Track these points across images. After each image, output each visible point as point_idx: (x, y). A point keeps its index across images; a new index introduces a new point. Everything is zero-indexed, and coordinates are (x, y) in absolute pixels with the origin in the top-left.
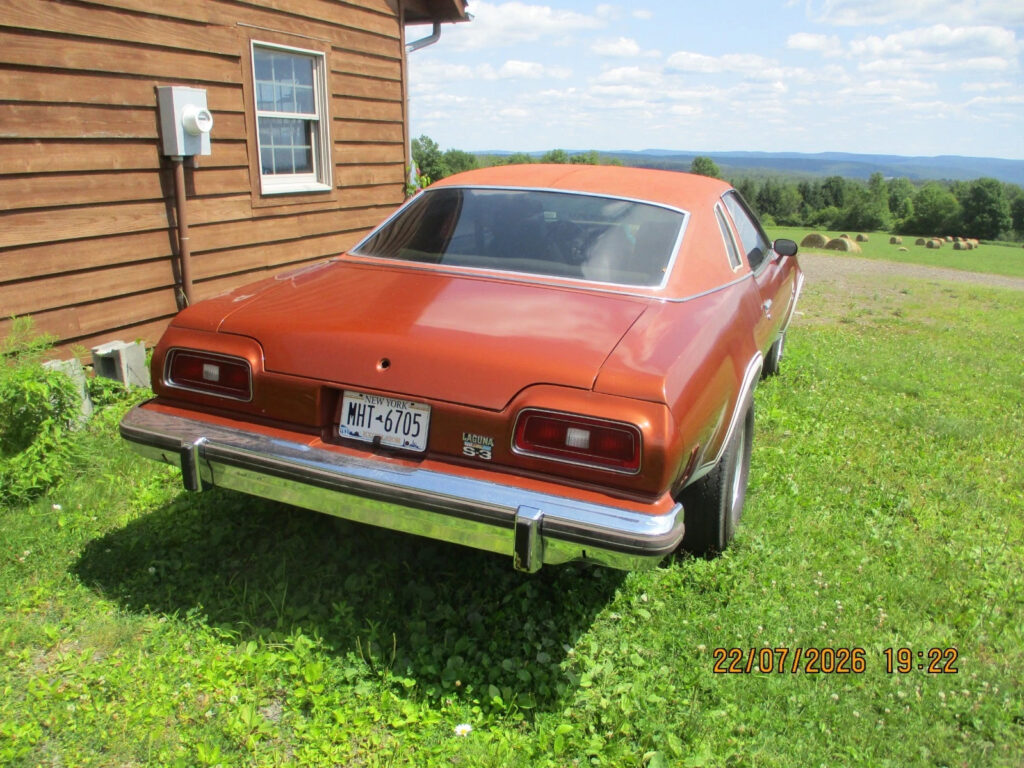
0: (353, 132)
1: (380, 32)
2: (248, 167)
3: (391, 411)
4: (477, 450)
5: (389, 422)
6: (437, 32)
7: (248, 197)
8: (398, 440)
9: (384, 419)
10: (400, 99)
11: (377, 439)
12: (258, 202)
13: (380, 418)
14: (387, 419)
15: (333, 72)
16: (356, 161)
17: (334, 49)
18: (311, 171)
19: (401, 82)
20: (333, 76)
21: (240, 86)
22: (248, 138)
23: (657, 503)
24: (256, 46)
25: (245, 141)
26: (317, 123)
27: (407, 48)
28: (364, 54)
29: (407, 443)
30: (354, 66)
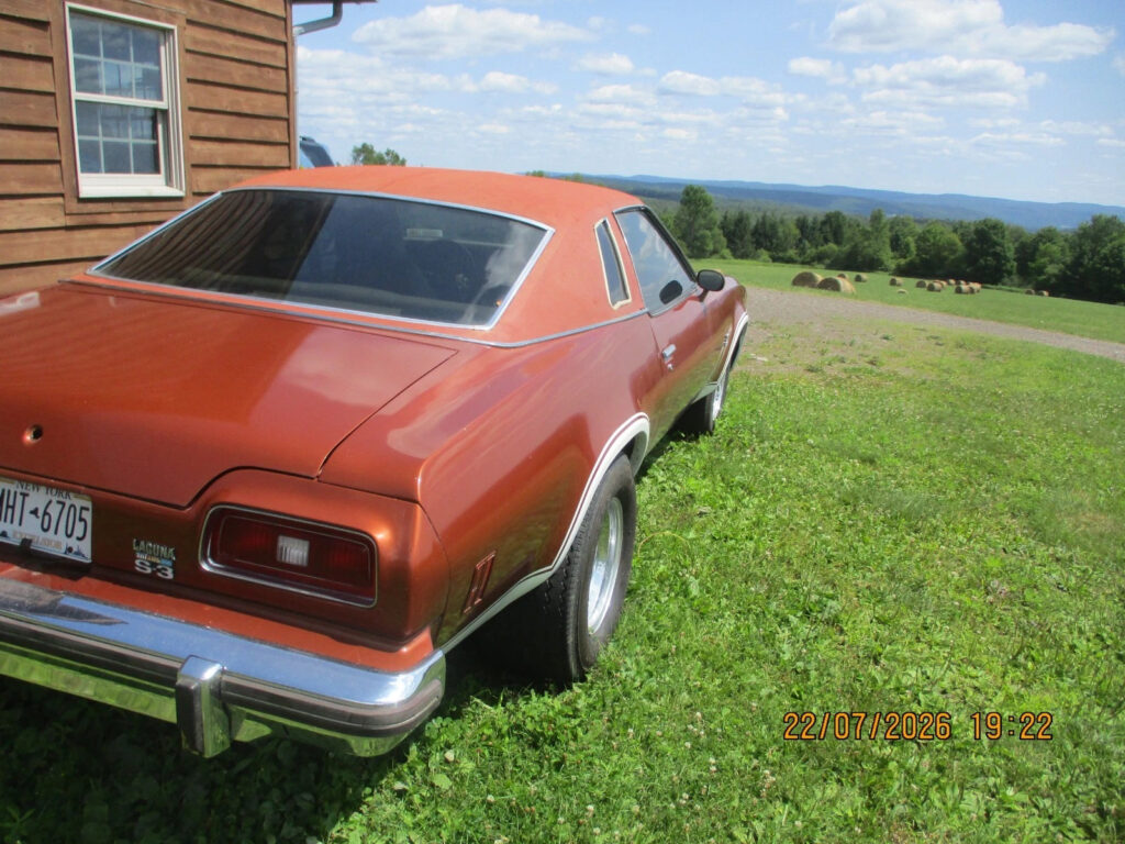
0: (209, 126)
1: (258, 8)
2: (59, 162)
3: (50, 502)
4: (153, 565)
5: (47, 518)
6: (337, 13)
7: (60, 200)
8: (58, 544)
9: (40, 513)
10: (284, 90)
11: (26, 542)
12: (74, 207)
13: (35, 512)
14: (45, 513)
15: (188, 51)
16: (220, 163)
17: (190, 22)
18: (157, 171)
19: (287, 70)
20: (189, 57)
21: (49, 60)
22: (60, 124)
23: (405, 650)
24: (73, 10)
25: (55, 130)
26: (165, 113)
27: (295, 30)
28: (233, 32)
29: (69, 550)
30: (218, 46)
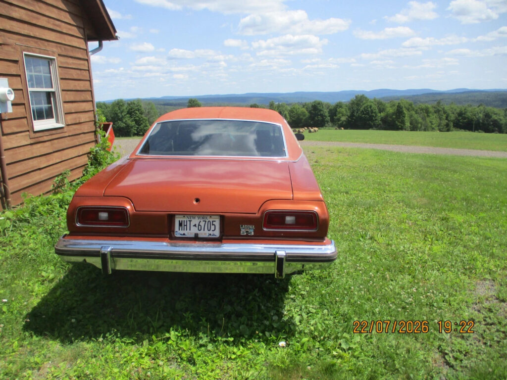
0: (71, 96)
1: (78, 46)
2: (26, 117)
3: (200, 221)
4: (247, 232)
5: (200, 227)
6: (101, 45)
7: (28, 133)
8: (205, 234)
9: (197, 225)
10: (89, 79)
11: (196, 235)
12: (33, 135)
13: (195, 225)
14: (199, 225)
15: (60, 67)
16: (73, 111)
17: (59, 55)
18: (53, 117)
19: (89, 70)
20: (60, 69)
21: (19, 76)
22: (25, 102)
23: (325, 241)
24: (25, 55)
25: (24, 104)
26: (54, 93)
27: (90, 53)
28: (71, 57)
29: (210, 235)
30: (67, 63)
